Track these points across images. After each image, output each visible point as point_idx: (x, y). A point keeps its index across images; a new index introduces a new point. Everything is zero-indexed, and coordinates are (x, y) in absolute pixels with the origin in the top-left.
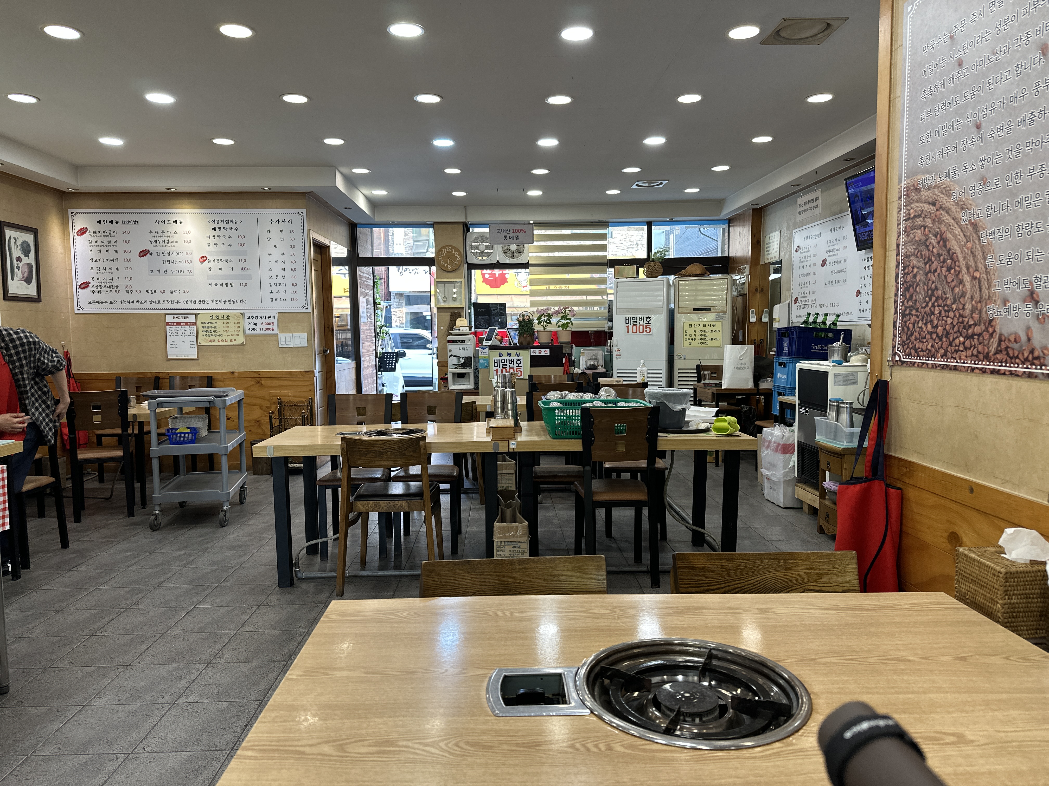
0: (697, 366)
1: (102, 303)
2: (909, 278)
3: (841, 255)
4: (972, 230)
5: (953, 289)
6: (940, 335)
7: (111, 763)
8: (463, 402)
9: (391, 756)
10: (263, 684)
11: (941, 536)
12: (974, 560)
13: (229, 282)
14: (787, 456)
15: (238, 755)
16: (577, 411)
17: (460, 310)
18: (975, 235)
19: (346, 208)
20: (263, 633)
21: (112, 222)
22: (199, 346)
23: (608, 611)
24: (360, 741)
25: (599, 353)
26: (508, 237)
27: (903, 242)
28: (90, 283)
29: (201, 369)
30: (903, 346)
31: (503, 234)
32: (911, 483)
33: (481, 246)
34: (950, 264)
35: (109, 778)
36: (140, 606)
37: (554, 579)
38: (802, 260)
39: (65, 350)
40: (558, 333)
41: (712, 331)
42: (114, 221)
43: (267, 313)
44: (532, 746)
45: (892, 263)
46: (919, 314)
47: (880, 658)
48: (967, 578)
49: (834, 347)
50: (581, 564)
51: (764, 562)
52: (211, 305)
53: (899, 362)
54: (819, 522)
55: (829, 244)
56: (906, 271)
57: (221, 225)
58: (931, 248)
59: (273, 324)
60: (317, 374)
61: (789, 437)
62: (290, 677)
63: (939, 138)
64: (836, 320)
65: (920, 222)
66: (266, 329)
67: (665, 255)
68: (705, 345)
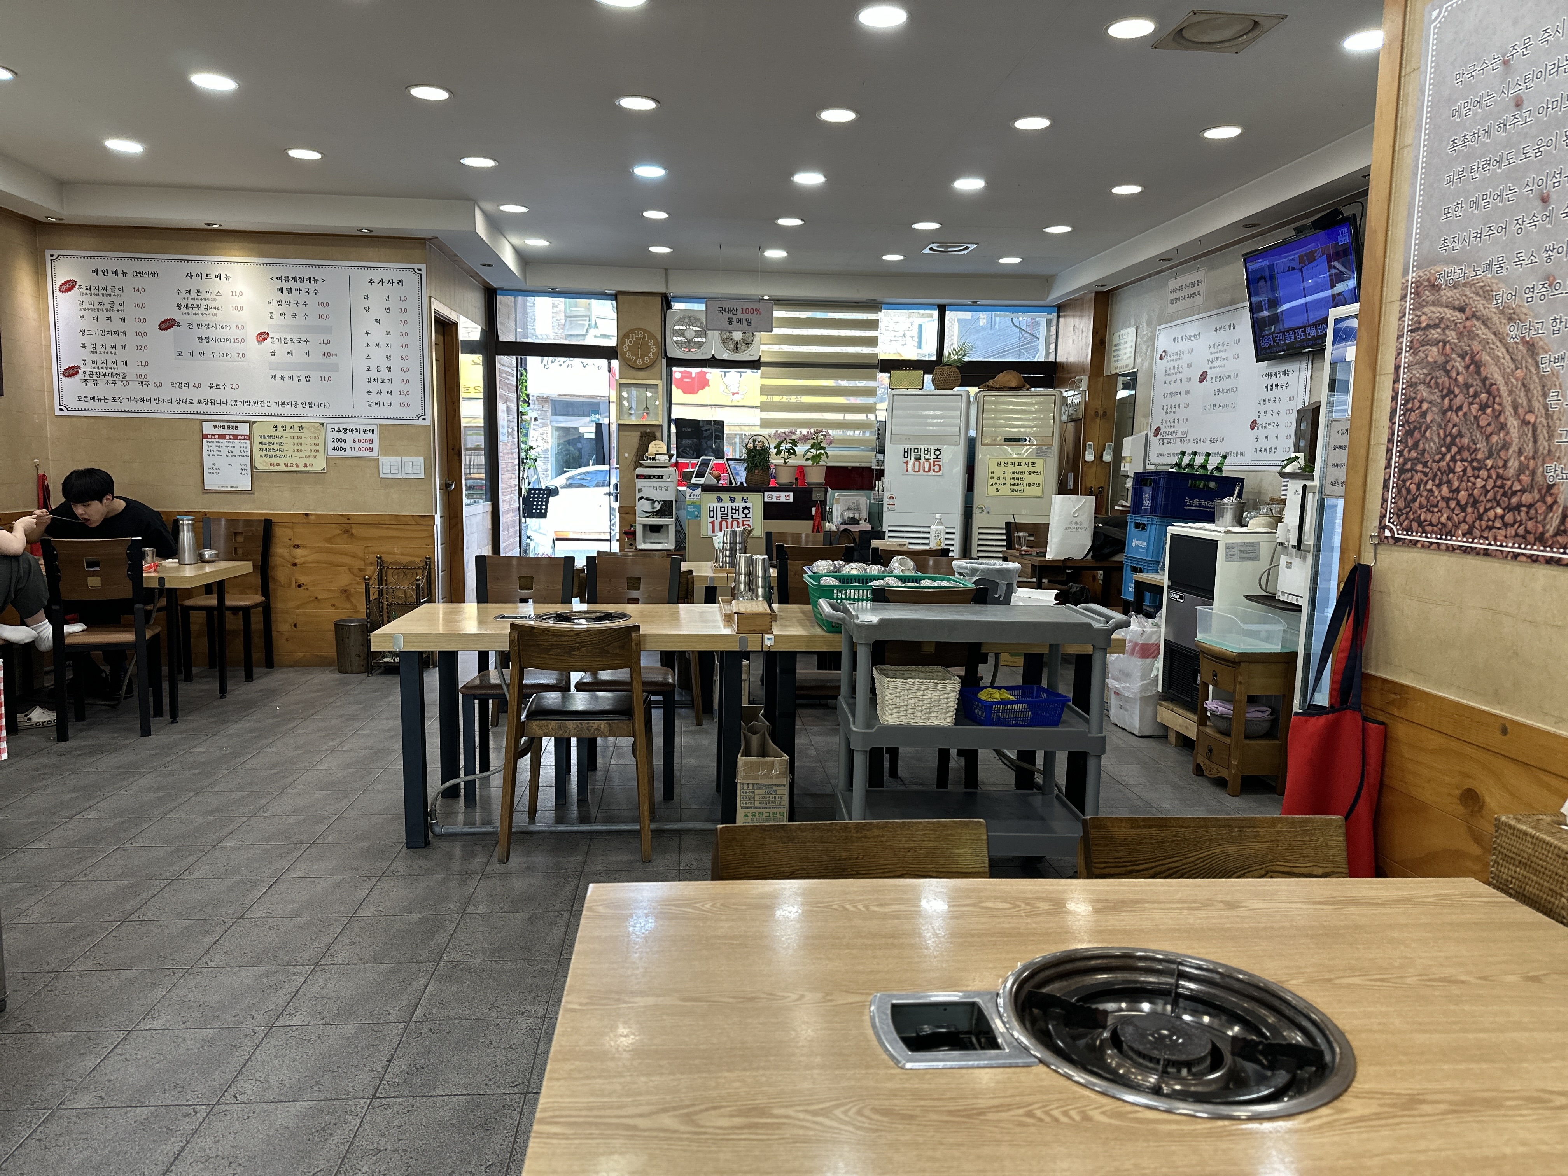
0: (1007, 523)
1: (99, 400)
2: (1413, 417)
3: (1231, 366)
4: (1525, 352)
5: (1488, 437)
6: (1463, 502)
7: (188, 1119)
8: (682, 569)
9: (770, 1132)
10: (406, 997)
11: (1450, 795)
12: (1525, 833)
13: (304, 374)
14: (1149, 660)
15: (536, 1132)
16: (861, 591)
17: (654, 429)
18: (1530, 360)
19: (485, 265)
20: (393, 918)
21: (116, 272)
22: (255, 472)
23: (1008, 906)
24: (714, 1108)
25: (861, 500)
26: (734, 320)
27: (1405, 363)
28: (80, 368)
29: (257, 509)
30: (1399, 517)
31: (727, 315)
32: (1402, 716)
33: (688, 331)
34: (1485, 400)
35: (188, 1142)
36: (192, 876)
37: (910, 854)
38: (1168, 372)
39: (41, 473)
40: (806, 469)
41: (1030, 473)
42: (119, 272)
43: (362, 424)
44: (973, 1115)
45: (1385, 395)
46: (1428, 470)
47: (1420, 978)
48: (1512, 858)
49: (1224, 504)
50: (950, 832)
51: (1210, 830)
52: (275, 409)
53: (1390, 540)
54: (1195, 758)
55: (1212, 350)
56: (1410, 406)
57: (292, 284)
58: (1453, 374)
59: (371, 441)
60: (438, 520)
61: (1153, 633)
62: (570, 1006)
63: (1476, 212)
64: (1222, 463)
65: (1436, 336)
66: (360, 449)
67: (964, 356)
68: (1019, 494)
